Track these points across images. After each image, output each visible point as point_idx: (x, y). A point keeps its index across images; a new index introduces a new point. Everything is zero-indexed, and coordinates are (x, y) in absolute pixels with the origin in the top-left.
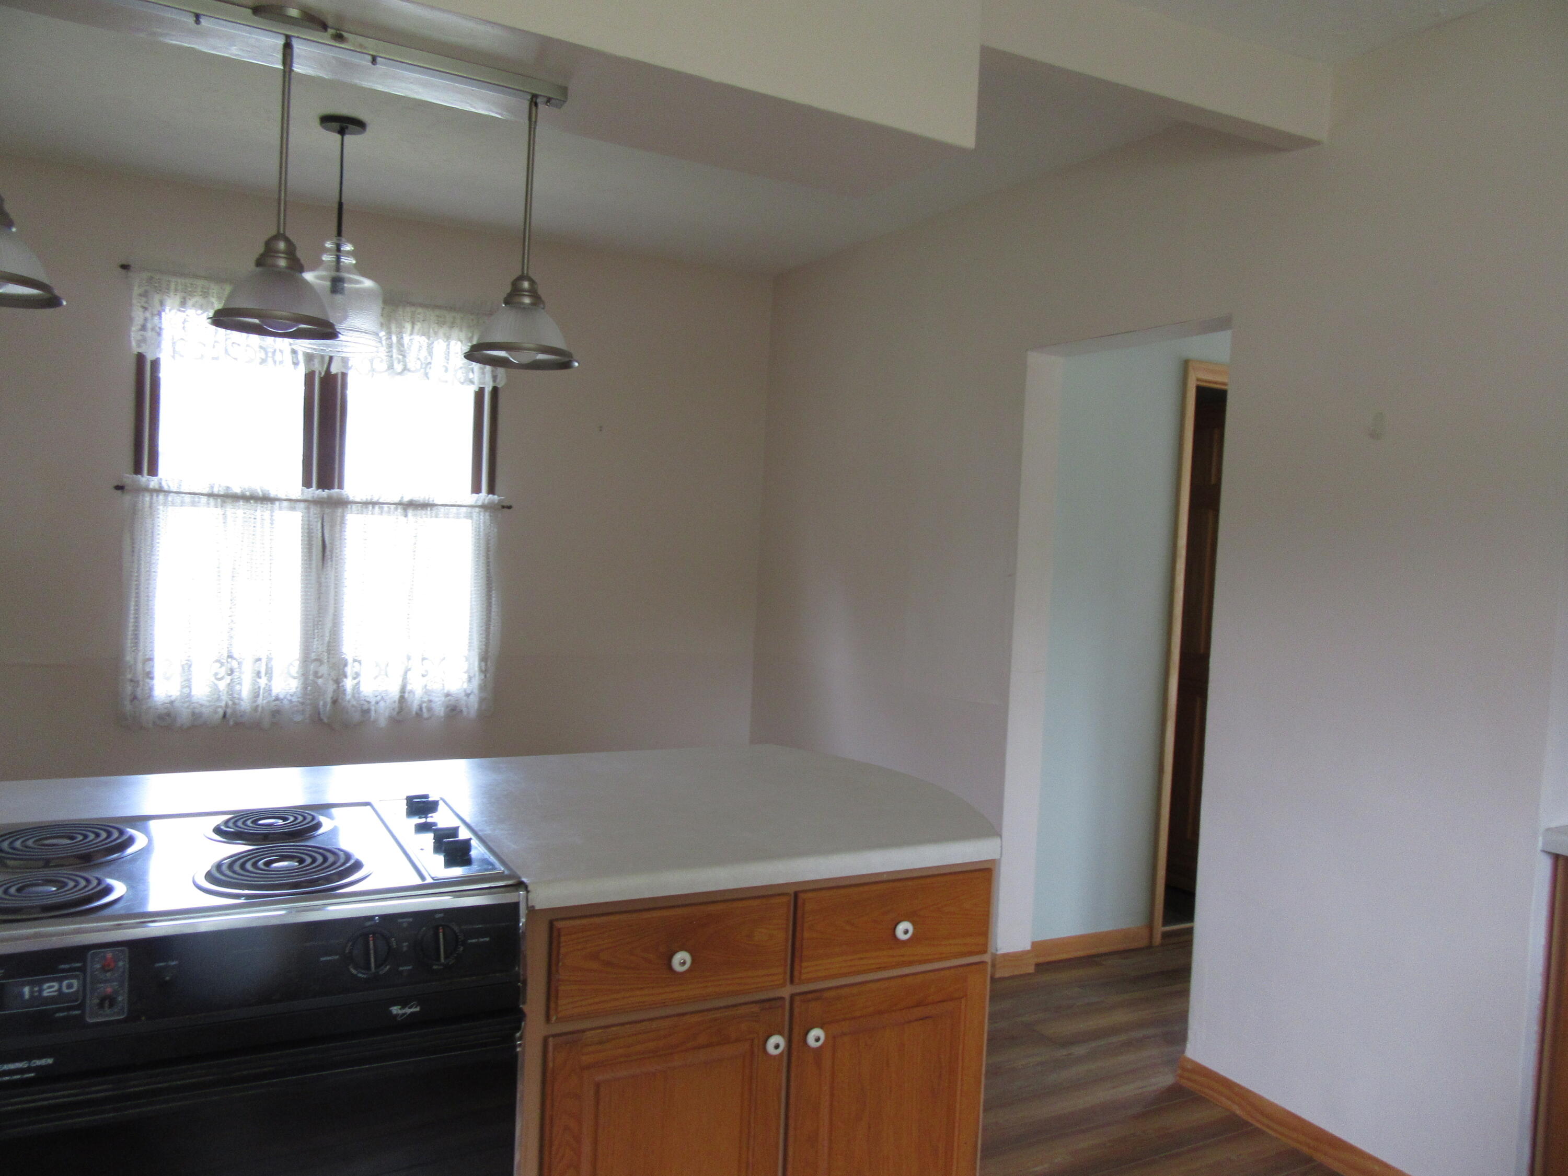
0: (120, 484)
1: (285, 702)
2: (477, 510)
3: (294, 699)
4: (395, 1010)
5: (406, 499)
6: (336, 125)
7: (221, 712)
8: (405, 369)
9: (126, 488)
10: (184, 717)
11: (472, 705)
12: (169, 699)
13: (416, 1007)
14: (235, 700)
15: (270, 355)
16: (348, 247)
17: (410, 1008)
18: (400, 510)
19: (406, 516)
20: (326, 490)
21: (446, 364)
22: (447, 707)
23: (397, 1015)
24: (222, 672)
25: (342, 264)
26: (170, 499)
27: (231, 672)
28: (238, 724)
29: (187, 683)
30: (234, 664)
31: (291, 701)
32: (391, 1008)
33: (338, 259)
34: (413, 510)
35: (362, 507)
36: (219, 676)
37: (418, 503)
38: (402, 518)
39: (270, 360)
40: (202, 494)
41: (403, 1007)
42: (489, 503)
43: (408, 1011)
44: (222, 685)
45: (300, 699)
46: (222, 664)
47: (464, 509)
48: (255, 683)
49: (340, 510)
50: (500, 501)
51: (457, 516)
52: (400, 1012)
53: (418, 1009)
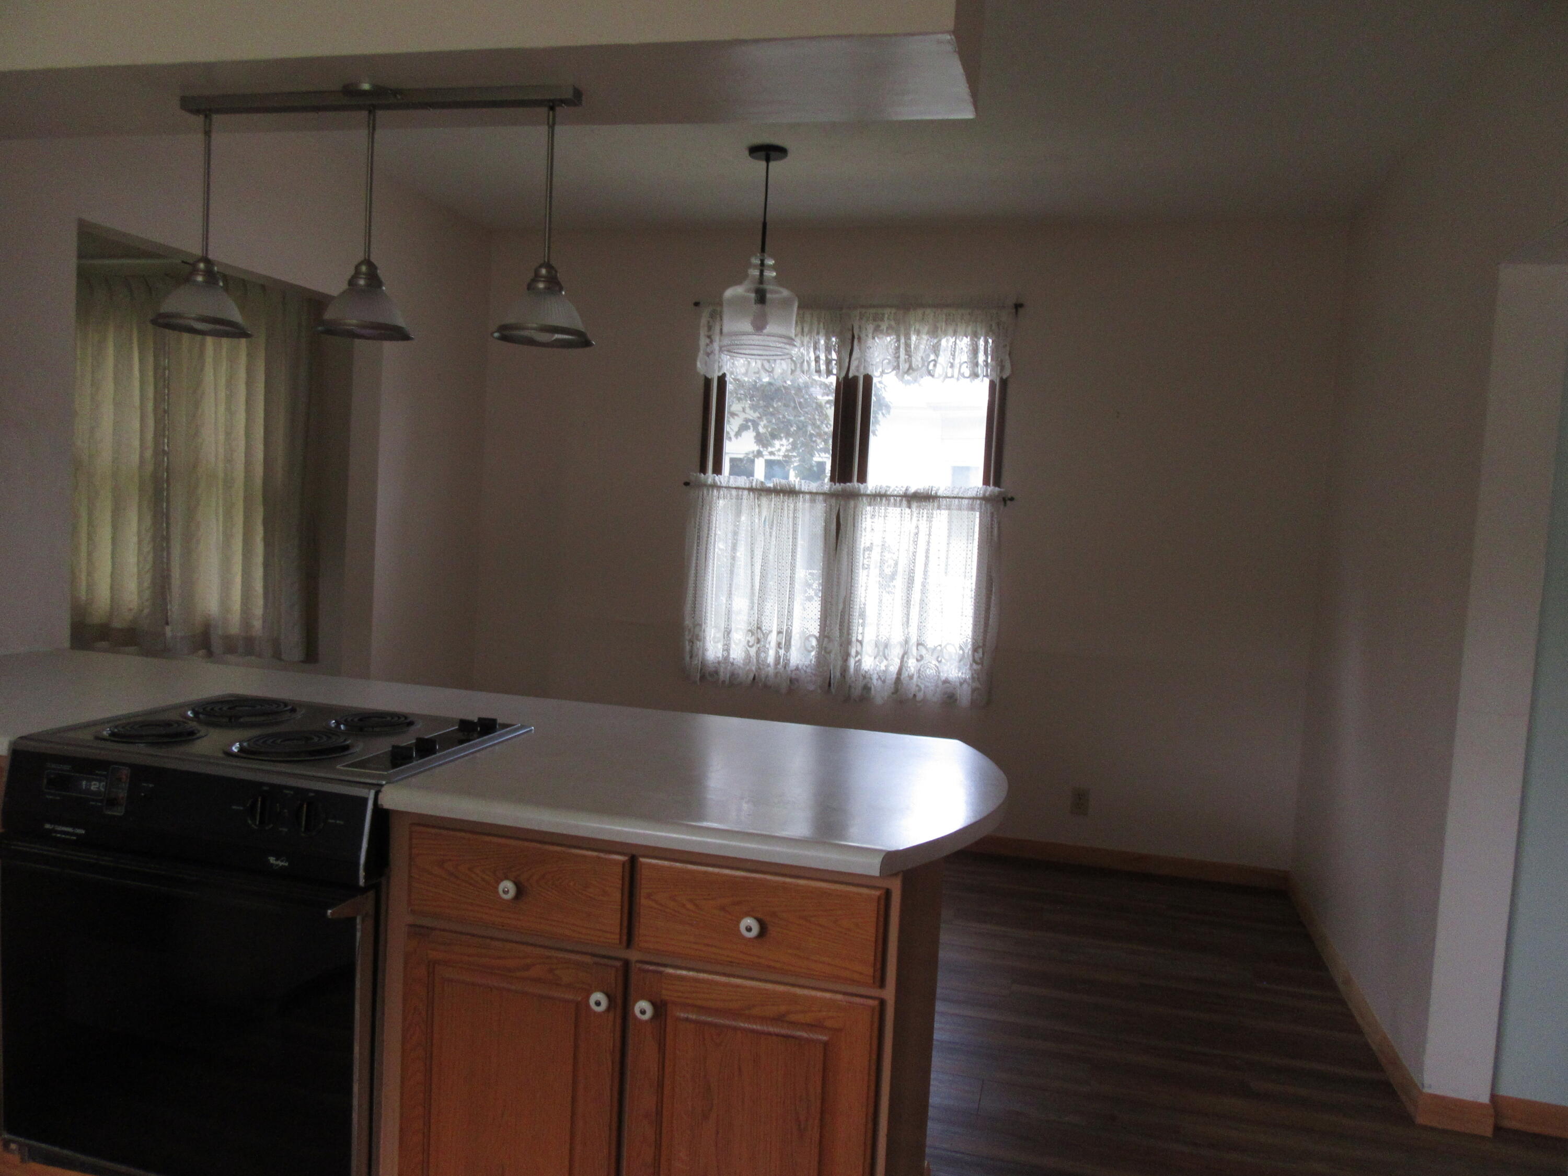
0: (688, 481)
1: (802, 672)
2: (978, 502)
3: (809, 670)
4: (272, 860)
5: (912, 490)
6: (763, 154)
7: (751, 676)
8: (910, 368)
9: (691, 484)
10: (724, 675)
11: (965, 696)
12: (717, 659)
13: (286, 862)
14: (761, 664)
15: (798, 365)
16: (770, 262)
17: (282, 861)
18: (905, 503)
19: (910, 507)
20: (842, 484)
21: (952, 361)
22: (945, 693)
23: (272, 864)
24: (752, 640)
25: (765, 277)
26: (722, 492)
27: (758, 641)
28: (766, 686)
29: (727, 649)
30: (760, 635)
31: (805, 672)
32: (269, 858)
33: (762, 272)
34: (917, 502)
35: (871, 499)
36: (750, 644)
37: (922, 495)
38: (908, 511)
39: (798, 369)
40: (744, 489)
41: (277, 860)
42: (990, 495)
43: (281, 864)
44: (753, 651)
45: (812, 671)
46: (753, 634)
47: (965, 502)
48: (777, 652)
49: (852, 503)
50: (1000, 493)
51: (960, 508)
52: (274, 862)
53: (287, 864)
